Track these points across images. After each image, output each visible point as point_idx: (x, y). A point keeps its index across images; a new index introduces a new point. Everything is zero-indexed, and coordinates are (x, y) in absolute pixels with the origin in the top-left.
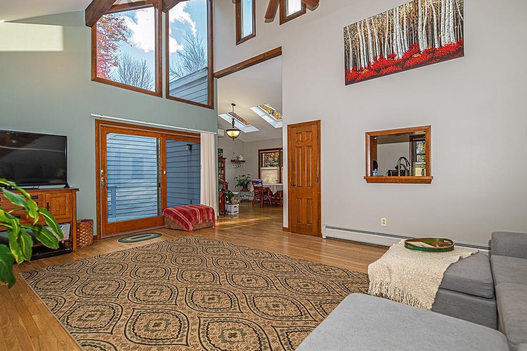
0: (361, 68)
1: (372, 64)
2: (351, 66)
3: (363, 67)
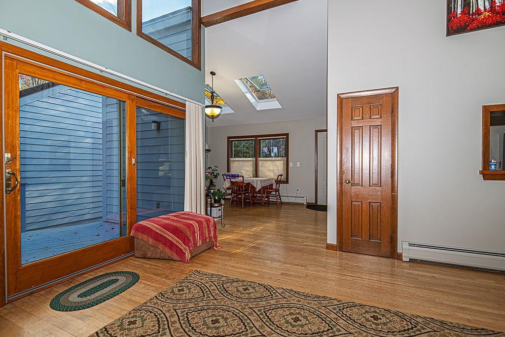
0: (478, 10)
1: (498, 4)
2: (459, 7)
3: (482, 8)
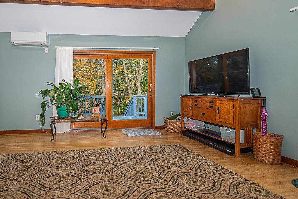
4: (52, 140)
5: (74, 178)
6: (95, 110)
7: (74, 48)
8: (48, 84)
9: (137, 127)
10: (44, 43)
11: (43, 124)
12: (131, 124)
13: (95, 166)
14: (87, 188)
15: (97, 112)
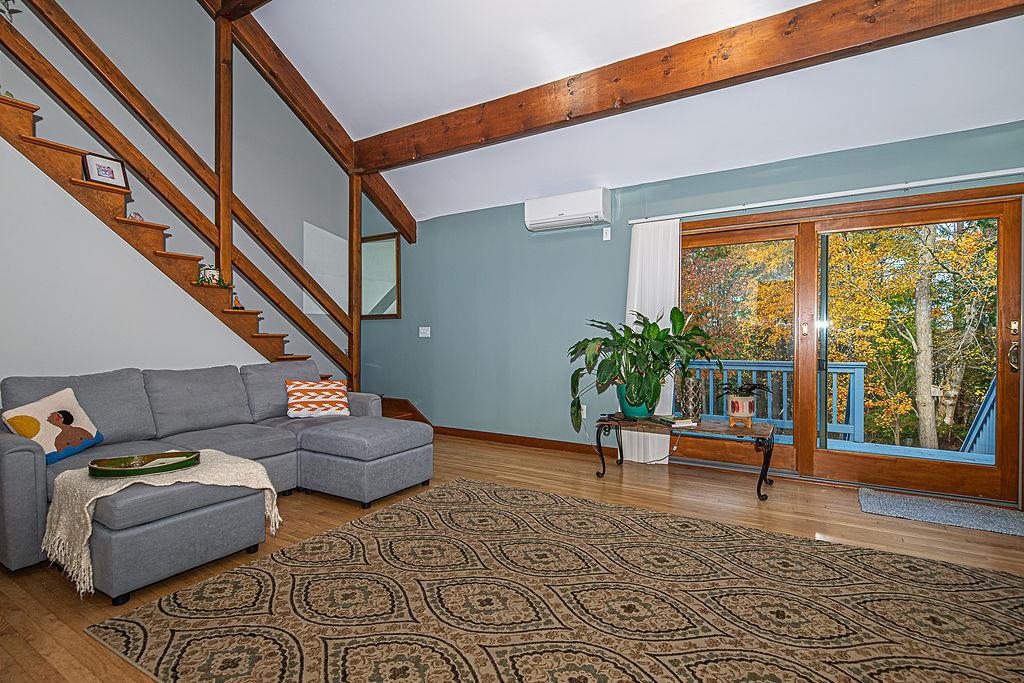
4: (599, 475)
5: (677, 617)
6: (735, 407)
7: (681, 219)
8: (593, 325)
9: (935, 488)
10: (596, 217)
11: (577, 428)
12: (903, 473)
13: (765, 605)
14: (703, 660)
15: (744, 412)
